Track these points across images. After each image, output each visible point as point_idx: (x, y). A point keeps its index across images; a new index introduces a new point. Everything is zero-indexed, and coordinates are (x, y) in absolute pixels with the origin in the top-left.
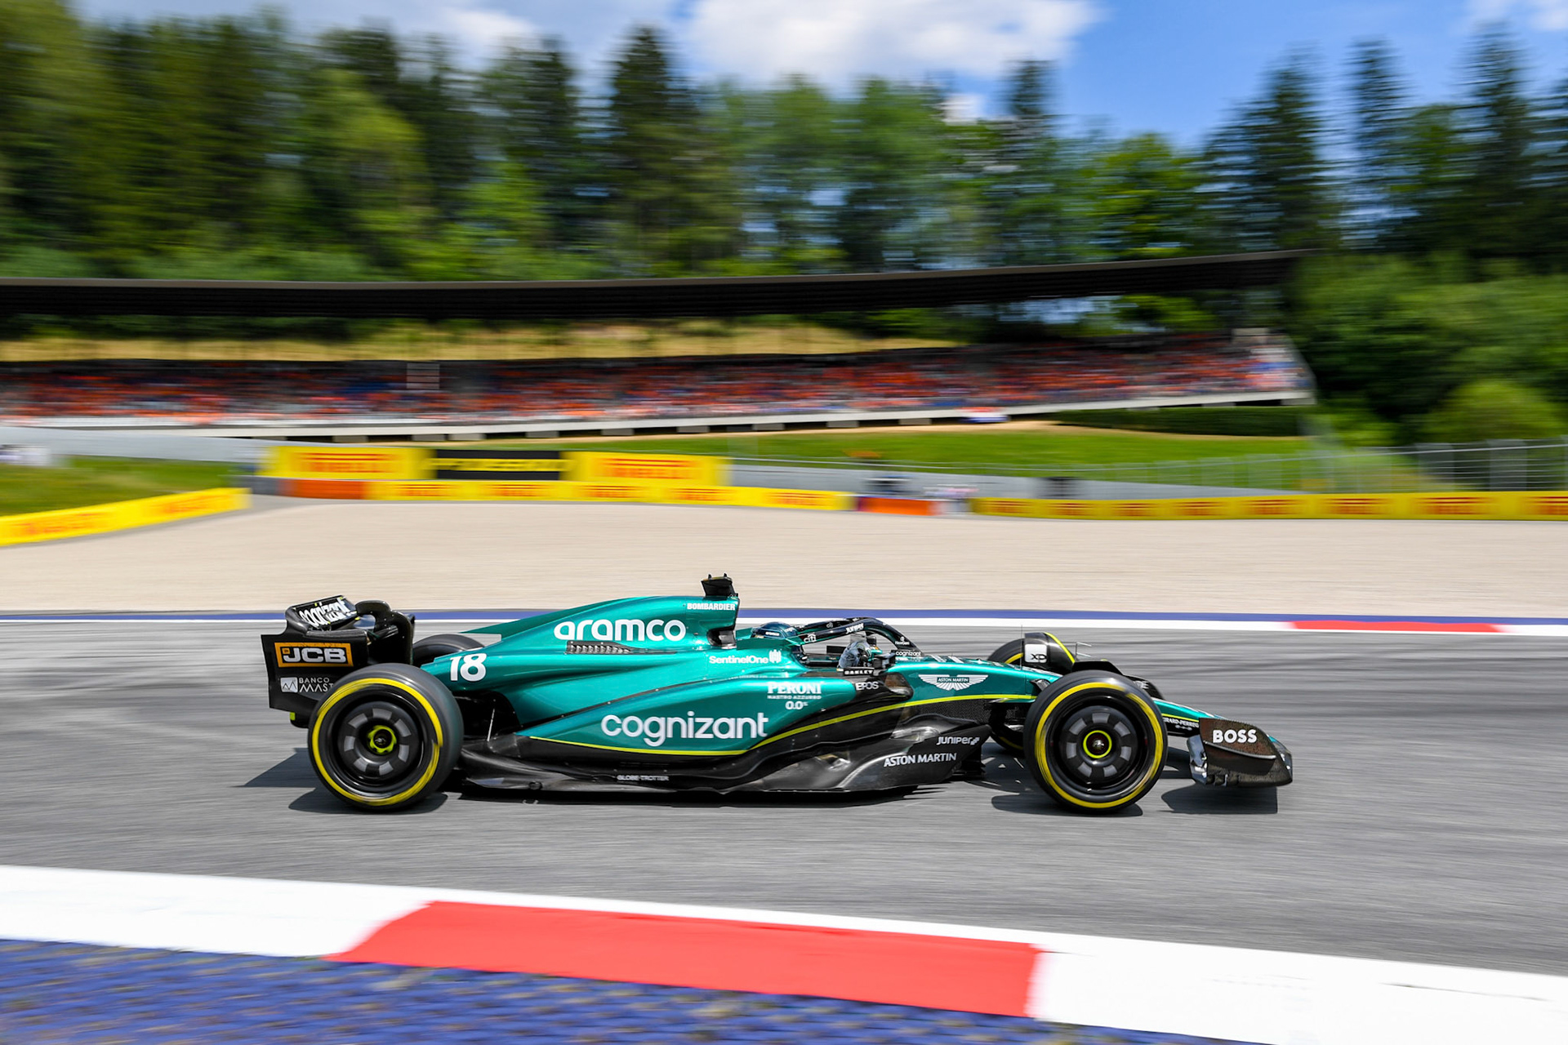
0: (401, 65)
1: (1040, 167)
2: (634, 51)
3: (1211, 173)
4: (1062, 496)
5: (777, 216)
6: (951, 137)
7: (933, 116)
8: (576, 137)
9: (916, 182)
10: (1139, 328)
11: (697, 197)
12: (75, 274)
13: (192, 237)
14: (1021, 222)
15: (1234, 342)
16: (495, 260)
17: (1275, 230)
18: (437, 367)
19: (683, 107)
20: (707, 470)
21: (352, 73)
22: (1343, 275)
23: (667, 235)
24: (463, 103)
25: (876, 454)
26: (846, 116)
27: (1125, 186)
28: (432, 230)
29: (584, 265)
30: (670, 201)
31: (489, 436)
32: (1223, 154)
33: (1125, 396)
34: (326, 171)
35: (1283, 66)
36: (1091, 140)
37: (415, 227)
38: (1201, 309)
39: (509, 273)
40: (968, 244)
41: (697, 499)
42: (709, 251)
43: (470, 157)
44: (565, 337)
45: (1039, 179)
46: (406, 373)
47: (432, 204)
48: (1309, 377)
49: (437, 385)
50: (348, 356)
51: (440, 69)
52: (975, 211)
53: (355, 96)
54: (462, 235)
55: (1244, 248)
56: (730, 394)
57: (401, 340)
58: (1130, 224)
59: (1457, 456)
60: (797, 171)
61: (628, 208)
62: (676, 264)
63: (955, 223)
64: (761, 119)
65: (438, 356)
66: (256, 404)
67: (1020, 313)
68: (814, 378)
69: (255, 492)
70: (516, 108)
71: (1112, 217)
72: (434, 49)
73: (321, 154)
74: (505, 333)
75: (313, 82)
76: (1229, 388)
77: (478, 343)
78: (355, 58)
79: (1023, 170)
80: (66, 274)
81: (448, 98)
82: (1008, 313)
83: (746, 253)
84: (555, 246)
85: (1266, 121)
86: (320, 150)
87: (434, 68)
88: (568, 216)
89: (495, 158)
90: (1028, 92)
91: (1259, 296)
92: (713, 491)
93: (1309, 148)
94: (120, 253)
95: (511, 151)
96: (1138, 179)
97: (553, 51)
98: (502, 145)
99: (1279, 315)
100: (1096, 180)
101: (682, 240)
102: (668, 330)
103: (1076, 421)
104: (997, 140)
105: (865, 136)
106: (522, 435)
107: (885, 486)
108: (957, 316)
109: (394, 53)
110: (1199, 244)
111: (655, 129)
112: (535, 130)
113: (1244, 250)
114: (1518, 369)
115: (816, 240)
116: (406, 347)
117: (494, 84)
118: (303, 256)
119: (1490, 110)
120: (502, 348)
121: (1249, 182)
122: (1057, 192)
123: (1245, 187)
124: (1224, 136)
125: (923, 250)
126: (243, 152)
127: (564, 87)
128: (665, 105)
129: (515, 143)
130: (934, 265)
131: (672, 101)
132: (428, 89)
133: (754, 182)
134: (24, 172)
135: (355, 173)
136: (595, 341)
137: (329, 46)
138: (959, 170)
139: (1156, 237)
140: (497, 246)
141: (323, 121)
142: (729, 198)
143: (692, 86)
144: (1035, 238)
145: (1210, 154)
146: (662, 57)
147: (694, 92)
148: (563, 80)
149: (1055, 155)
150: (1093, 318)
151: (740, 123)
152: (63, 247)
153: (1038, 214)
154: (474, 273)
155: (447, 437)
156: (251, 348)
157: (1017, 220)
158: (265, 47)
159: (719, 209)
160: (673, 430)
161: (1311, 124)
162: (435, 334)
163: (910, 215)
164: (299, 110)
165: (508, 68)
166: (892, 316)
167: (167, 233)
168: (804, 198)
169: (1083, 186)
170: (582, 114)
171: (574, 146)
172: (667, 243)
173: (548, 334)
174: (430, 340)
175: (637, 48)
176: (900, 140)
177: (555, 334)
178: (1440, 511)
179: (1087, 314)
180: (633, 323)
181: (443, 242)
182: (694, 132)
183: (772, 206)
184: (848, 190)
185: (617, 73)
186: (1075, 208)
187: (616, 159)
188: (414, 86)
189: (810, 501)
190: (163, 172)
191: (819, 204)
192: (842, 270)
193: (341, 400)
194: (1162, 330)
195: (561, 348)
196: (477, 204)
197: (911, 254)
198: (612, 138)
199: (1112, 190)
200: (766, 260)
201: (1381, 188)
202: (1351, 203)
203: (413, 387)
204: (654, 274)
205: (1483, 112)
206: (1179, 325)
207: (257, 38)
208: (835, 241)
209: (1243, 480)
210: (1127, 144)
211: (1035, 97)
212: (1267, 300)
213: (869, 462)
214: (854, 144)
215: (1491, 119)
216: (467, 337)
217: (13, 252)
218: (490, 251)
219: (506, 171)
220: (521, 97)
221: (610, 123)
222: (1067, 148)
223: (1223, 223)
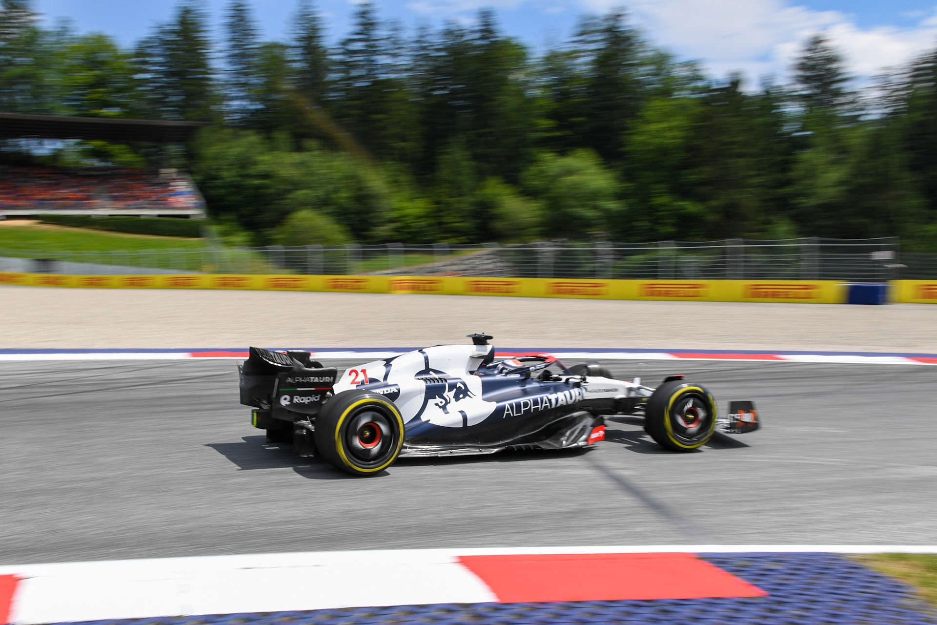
3: (142, 67)
4: (46, 272)
10: (96, 163)
14: (15, 84)
15: (160, 176)
17: (182, 108)
22: (224, 141)
27: (84, 68)
32: (150, 55)
33: (88, 207)
35: (187, 5)
36: (59, 34)
38: (136, 153)
45: (22, 54)
48: (202, 201)
58: (90, 94)
59: (286, 253)
67: (16, 146)
71: (78, 87)
76: (154, 205)
79: (11, 47)
85: (173, 37)
91: (173, 149)
93: (204, 59)
96: (94, 63)
99: (183, 161)
100: (67, 61)
103: (53, 221)
110: (132, 112)
113: (166, 119)
114: (321, 204)
119: (303, 50)
121: (164, 74)
122: (38, 65)
123: (162, 78)
139: (108, 104)
144: (22, 95)
145: (137, 55)
149: (37, 41)
150: (64, 153)
153: (24, 78)
157: (10, 82)
161: (204, 44)
169: (57, 64)
178: (278, 286)
179: (60, 150)
186: (51, 78)
194: (109, 164)
199: (78, 69)
201: (243, 89)
202: (229, 97)
205: (299, 51)
206: (122, 163)
209: (164, 264)
210: (85, 39)
212: (176, 152)
215: (304, 56)
223: (149, 99)
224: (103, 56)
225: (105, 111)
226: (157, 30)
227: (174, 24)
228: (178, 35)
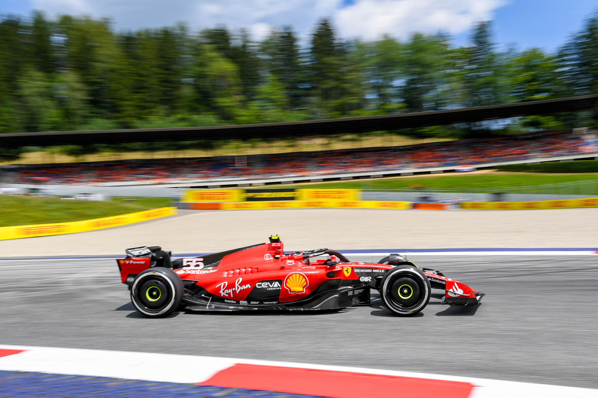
0: (231, 41)
1: (488, 65)
2: (320, 29)
3: (561, 63)
4: (499, 200)
5: (378, 92)
6: (450, 55)
7: (442, 47)
8: (299, 65)
9: (435, 74)
10: (532, 130)
11: (346, 86)
12: (113, 128)
13: (154, 112)
14: (481, 88)
15: (573, 133)
16: (267, 115)
17: (590, 86)
18: (246, 158)
19: (341, 50)
20: (352, 194)
21: (212, 46)
23: (335, 101)
24: (255, 54)
25: (421, 186)
26: (406, 49)
27: (524, 71)
28: (244, 104)
29: (302, 115)
30: (336, 88)
31: (267, 184)
32: (567, 55)
33: (526, 158)
34: (204, 84)
35: (592, 17)
36: (508, 53)
37: (237, 103)
38: (558, 120)
39: (273, 119)
40: (457, 98)
41: (349, 206)
42: (352, 107)
43: (257, 75)
44: (295, 144)
45: (486, 70)
46: (234, 160)
47: (243, 94)
49: (246, 165)
50: (213, 155)
51: (245, 42)
52: (461, 85)
53: (214, 54)
54: (255, 106)
55: (577, 94)
56: (361, 164)
57: (233, 148)
58: (527, 87)
60: (387, 73)
61: (319, 92)
62: (338, 113)
63: (452, 90)
64: (371, 53)
65: (247, 153)
66: (178, 175)
67: (481, 126)
68: (394, 156)
69: (179, 208)
70: (274, 55)
71: (519, 84)
72: (243, 34)
73: (202, 78)
74: (272, 143)
75: (197, 50)
76: (571, 153)
77: (262, 147)
78: (212, 39)
79: (480, 67)
80: (109, 128)
81: (249, 53)
82: (475, 126)
83: (367, 107)
84: (291, 108)
85: (585, 40)
86: (201, 76)
87: (243, 41)
88: (296, 96)
89: (266, 74)
90: (482, 34)
91: (584, 114)
92: (355, 203)
94: (128, 120)
95: (273, 72)
96: (529, 67)
97: (288, 31)
98: (269, 70)
99: (592, 122)
100: (512, 69)
101: (341, 103)
102: (336, 139)
103: (505, 169)
104: (469, 55)
105: (414, 57)
106: (280, 183)
107: (425, 199)
108: (454, 128)
109: (228, 36)
110: (556, 94)
111: (330, 60)
112: (282, 63)
113: (577, 95)
115: (395, 100)
116: (235, 150)
117: (266, 46)
118: (195, 117)
120: (271, 149)
121: (578, 66)
122: (495, 75)
123: (577, 69)
124: (567, 47)
125: (439, 102)
126: (172, 78)
127: (293, 46)
128: (333, 50)
129: (274, 69)
130: (444, 108)
131: (336, 48)
132: (241, 50)
133: (369, 78)
134: (94, 91)
135: (214, 84)
136: (307, 145)
137: (205, 36)
138: (453, 68)
139: (538, 92)
140: (268, 109)
141: (201, 65)
142: (359, 85)
143: (344, 41)
144: (486, 95)
145: (560, 56)
146: (331, 31)
147: (344, 44)
148: (292, 42)
149: (494, 60)
150: (511, 126)
151: (363, 55)
152: (108, 118)
153: (487, 84)
154: (259, 120)
155: (251, 185)
156: (176, 153)
157: (479, 88)
158: (180, 38)
159: (355, 90)
160: (338, 179)
162: (245, 145)
163: (433, 88)
164: (193, 61)
165: (271, 39)
166: (427, 129)
167: (145, 111)
168: (390, 84)
169: (506, 72)
170: (301, 56)
171: (297, 69)
172: (335, 104)
173: (289, 143)
174: (244, 147)
175: (321, 28)
176: (428, 57)
177: (292, 142)
179: (509, 125)
180: (322, 137)
181: (248, 109)
182: (345, 60)
183: (377, 88)
184: (407, 79)
185: (313, 38)
186: (503, 81)
187: (315, 72)
188: (236, 49)
189: (394, 205)
190: (143, 88)
191: (396, 86)
192: (406, 112)
193: (210, 172)
194: (541, 130)
195: (294, 148)
196: (260, 93)
197: (433, 103)
198: (312, 64)
199: (519, 73)
200: (375, 109)
203: (238, 166)
204: (329, 117)
206: (549, 128)
207: (176, 34)
208: (402, 100)
209: (577, 191)
210: (525, 53)
211: (485, 36)
212: (587, 115)
213: (418, 189)
214: (409, 60)
216: (258, 145)
217: (90, 121)
218: (265, 112)
219: (272, 80)
220: (276, 50)
221: (311, 59)
222: (499, 57)
223: (567, 84)
224: (535, 62)
225: (537, 96)
226: (571, 38)
227: (585, 31)
228: (588, 38)
